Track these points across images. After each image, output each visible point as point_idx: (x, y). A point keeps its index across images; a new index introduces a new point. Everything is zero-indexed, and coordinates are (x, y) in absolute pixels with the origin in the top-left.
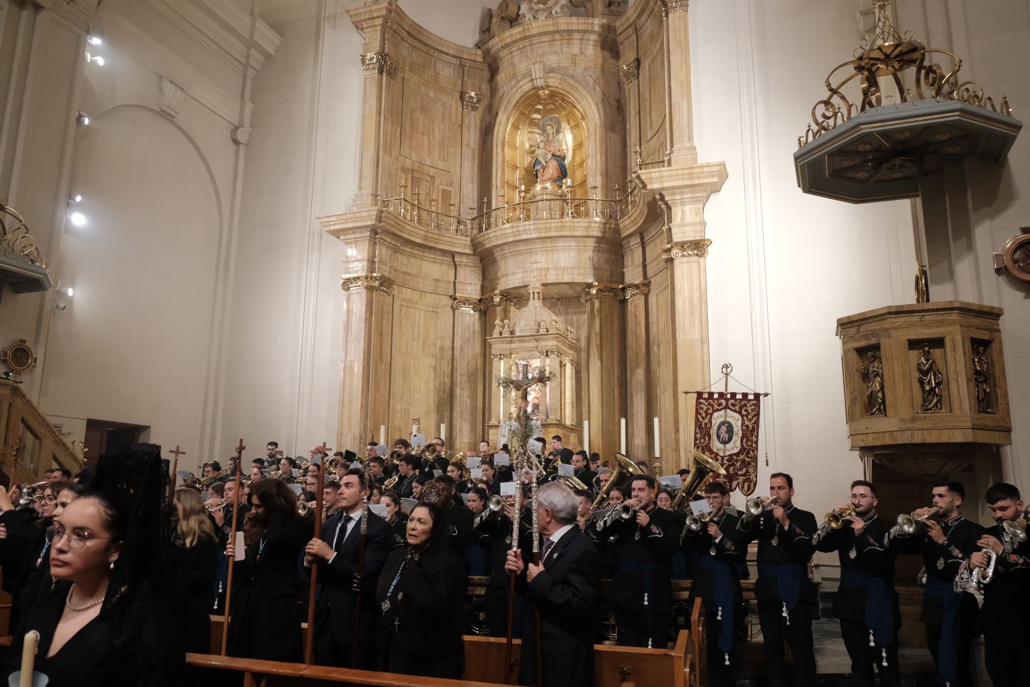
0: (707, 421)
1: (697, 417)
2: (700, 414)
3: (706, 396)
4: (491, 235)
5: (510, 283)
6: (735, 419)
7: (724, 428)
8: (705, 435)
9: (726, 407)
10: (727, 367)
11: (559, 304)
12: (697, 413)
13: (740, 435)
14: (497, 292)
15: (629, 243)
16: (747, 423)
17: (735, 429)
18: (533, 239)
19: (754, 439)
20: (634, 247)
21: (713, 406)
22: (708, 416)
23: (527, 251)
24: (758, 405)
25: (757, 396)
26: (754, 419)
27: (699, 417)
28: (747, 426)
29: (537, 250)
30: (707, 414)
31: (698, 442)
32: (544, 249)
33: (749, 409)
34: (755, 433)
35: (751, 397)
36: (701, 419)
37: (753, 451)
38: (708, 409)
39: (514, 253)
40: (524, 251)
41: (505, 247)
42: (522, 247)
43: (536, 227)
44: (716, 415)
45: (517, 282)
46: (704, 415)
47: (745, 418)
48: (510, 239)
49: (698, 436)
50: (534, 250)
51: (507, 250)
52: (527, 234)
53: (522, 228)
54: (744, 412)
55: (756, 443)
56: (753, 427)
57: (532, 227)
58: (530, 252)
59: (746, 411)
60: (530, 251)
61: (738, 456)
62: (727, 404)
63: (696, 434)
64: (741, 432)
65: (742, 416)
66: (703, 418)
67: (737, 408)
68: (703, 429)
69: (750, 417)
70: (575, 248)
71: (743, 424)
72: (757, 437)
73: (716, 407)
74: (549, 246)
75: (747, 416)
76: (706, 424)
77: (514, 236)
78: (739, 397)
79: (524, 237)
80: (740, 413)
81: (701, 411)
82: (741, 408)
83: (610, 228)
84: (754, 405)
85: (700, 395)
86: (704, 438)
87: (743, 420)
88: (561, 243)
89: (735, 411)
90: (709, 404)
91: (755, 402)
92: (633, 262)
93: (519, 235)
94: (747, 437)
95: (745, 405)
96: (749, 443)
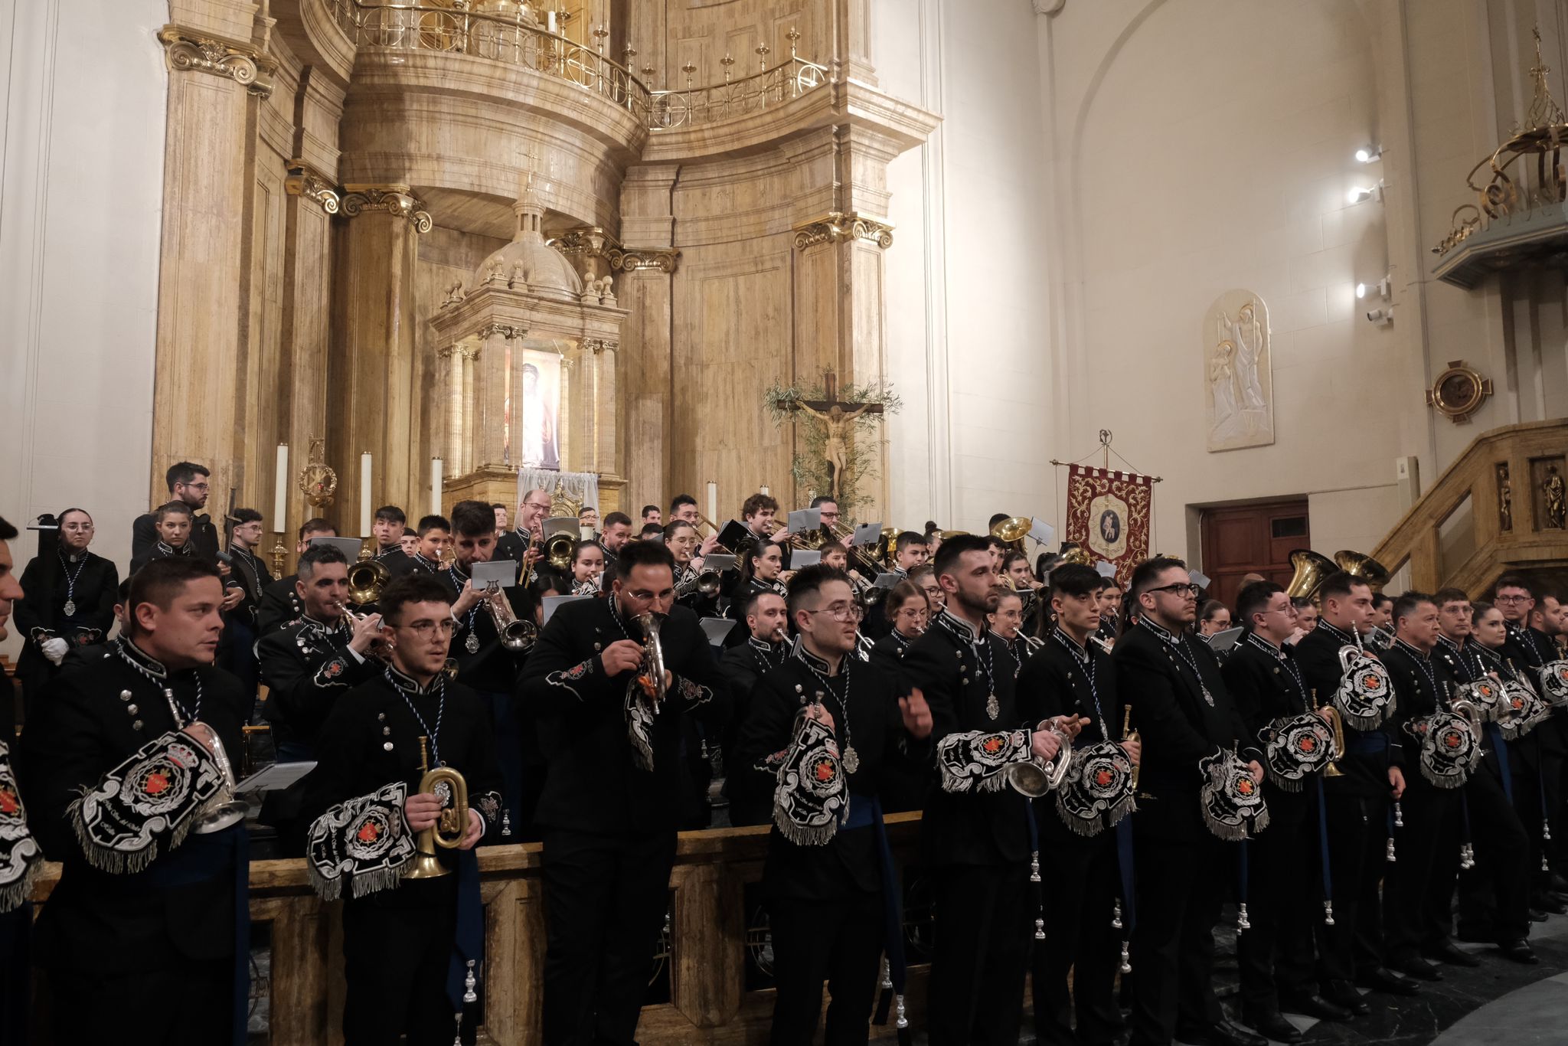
0: (1084, 507)
1: (1069, 500)
2: (1074, 497)
3: (1081, 471)
4: (431, 63)
5: (447, 177)
6: (1119, 508)
7: (1109, 521)
8: (1081, 528)
9: (1110, 491)
10: (1106, 435)
11: (464, 243)
12: (1071, 494)
13: (1127, 531)
14: (402, 186)
15: (646, 173)
16: (1135, 515)
17: (1121, 524)
18: (521, 105)
19: (1143, 537)
20: (651, 183)
21: (1093, 488)
22: (1086, 502)
23: (494, 124)
24: (1148, 492)
25: (1147, 480)
26: (1144, 511)
27: (1074, 501)
28: (1135, 520)
29: (516, 129)
30: (1084, 498)
31: (1071, 537)
32: (529, 133)
33: (1139, 497)
34: (1145, 531)
35: (1140, 481)
36: (1076, 505)
37: (1142, 554)
38: (1085, 491)
39: (460, 118)
40: (488, 123)
41: (445, 99)
42: (486, 112)
43: (542, 85)
44: (1098, 500)
45: (466, 180)
46: (1080, 498)
47: (1133, 509)
48: (477, 89)
49: (1071, 528)
50: (509, 127)
51: (446, 105)
52: (517, 91)
53: (513, 77)
54: (1131, 501)
55: (1147, 543)
56: (1142, 522)
57: (535, 83)
58: (500, 129)
59: (1134, 498)
60: (498, 125)
61: (1124, 561)
62: (1110, 487)
63: (1068, 525)
64: (1127, 528)
65: (1129, 506)
66: (1079, 504)
67: (1123, 493)
68: (1078, 518)
69: (1139, 507)
70: (579, 152)
71: (1130, 516)
72: (1147, 536)
73: (1099, 489)
74: (541, 130)
75: (1135, 506)
76: (1082, 513)
77: (489, 85)
78: (1125, 478)
79: (510, 95)
80: (1126, 500)
81: (1076, 493)
82: (1128, 493)
83: (638, 138)
84: (1145, 492)
85: (1074, 468)
86: (1080, 532)
87: (1130, 511)
88: (561, 133)
89: (1120, 498)
90: (1087, 484)
91: (1144, 488)
92: (643, 210)
93: (501, 87)
94: (1135, 535)
95: (1133, 491)
96: (1137, 543)
